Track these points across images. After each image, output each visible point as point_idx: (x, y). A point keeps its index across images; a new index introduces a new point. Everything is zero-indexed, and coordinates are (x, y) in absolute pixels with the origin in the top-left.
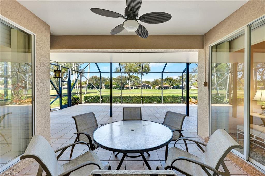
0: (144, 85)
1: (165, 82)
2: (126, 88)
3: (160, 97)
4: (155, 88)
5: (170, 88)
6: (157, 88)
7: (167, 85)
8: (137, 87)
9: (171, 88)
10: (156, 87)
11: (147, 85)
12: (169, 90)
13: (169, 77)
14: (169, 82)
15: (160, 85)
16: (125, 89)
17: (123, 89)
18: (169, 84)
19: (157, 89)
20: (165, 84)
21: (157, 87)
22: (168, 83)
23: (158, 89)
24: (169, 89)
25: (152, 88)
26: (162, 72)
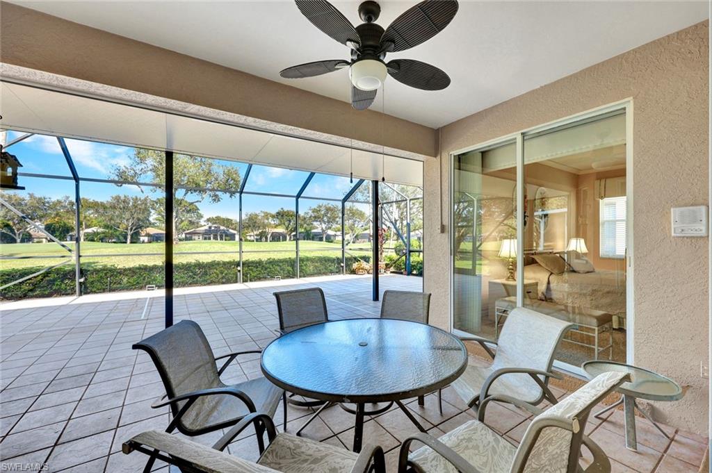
0: (213, 228)
1: (277, 222)
2: (146, 239)
3: (292, 263)
4: (248, 238)
5: (288, 238)
6: (252, 238)
7: (281, 230)
8: (188, 236)
9: (291, 238)
10: (250, 236)
11: (222, 228)
12: (284, 242)
13: (285, 210)
14: (287, 223)
15: (260, 231)
16: (143, 242)
17: (135, 239)
18: (287, 228)
19: (253, 241)
20: (276, 226)
21: (252, 234)
22: (284, 224)
23: (257, 240)
24: (285, 239)
25: (237, 237)
26: (298, 196)
